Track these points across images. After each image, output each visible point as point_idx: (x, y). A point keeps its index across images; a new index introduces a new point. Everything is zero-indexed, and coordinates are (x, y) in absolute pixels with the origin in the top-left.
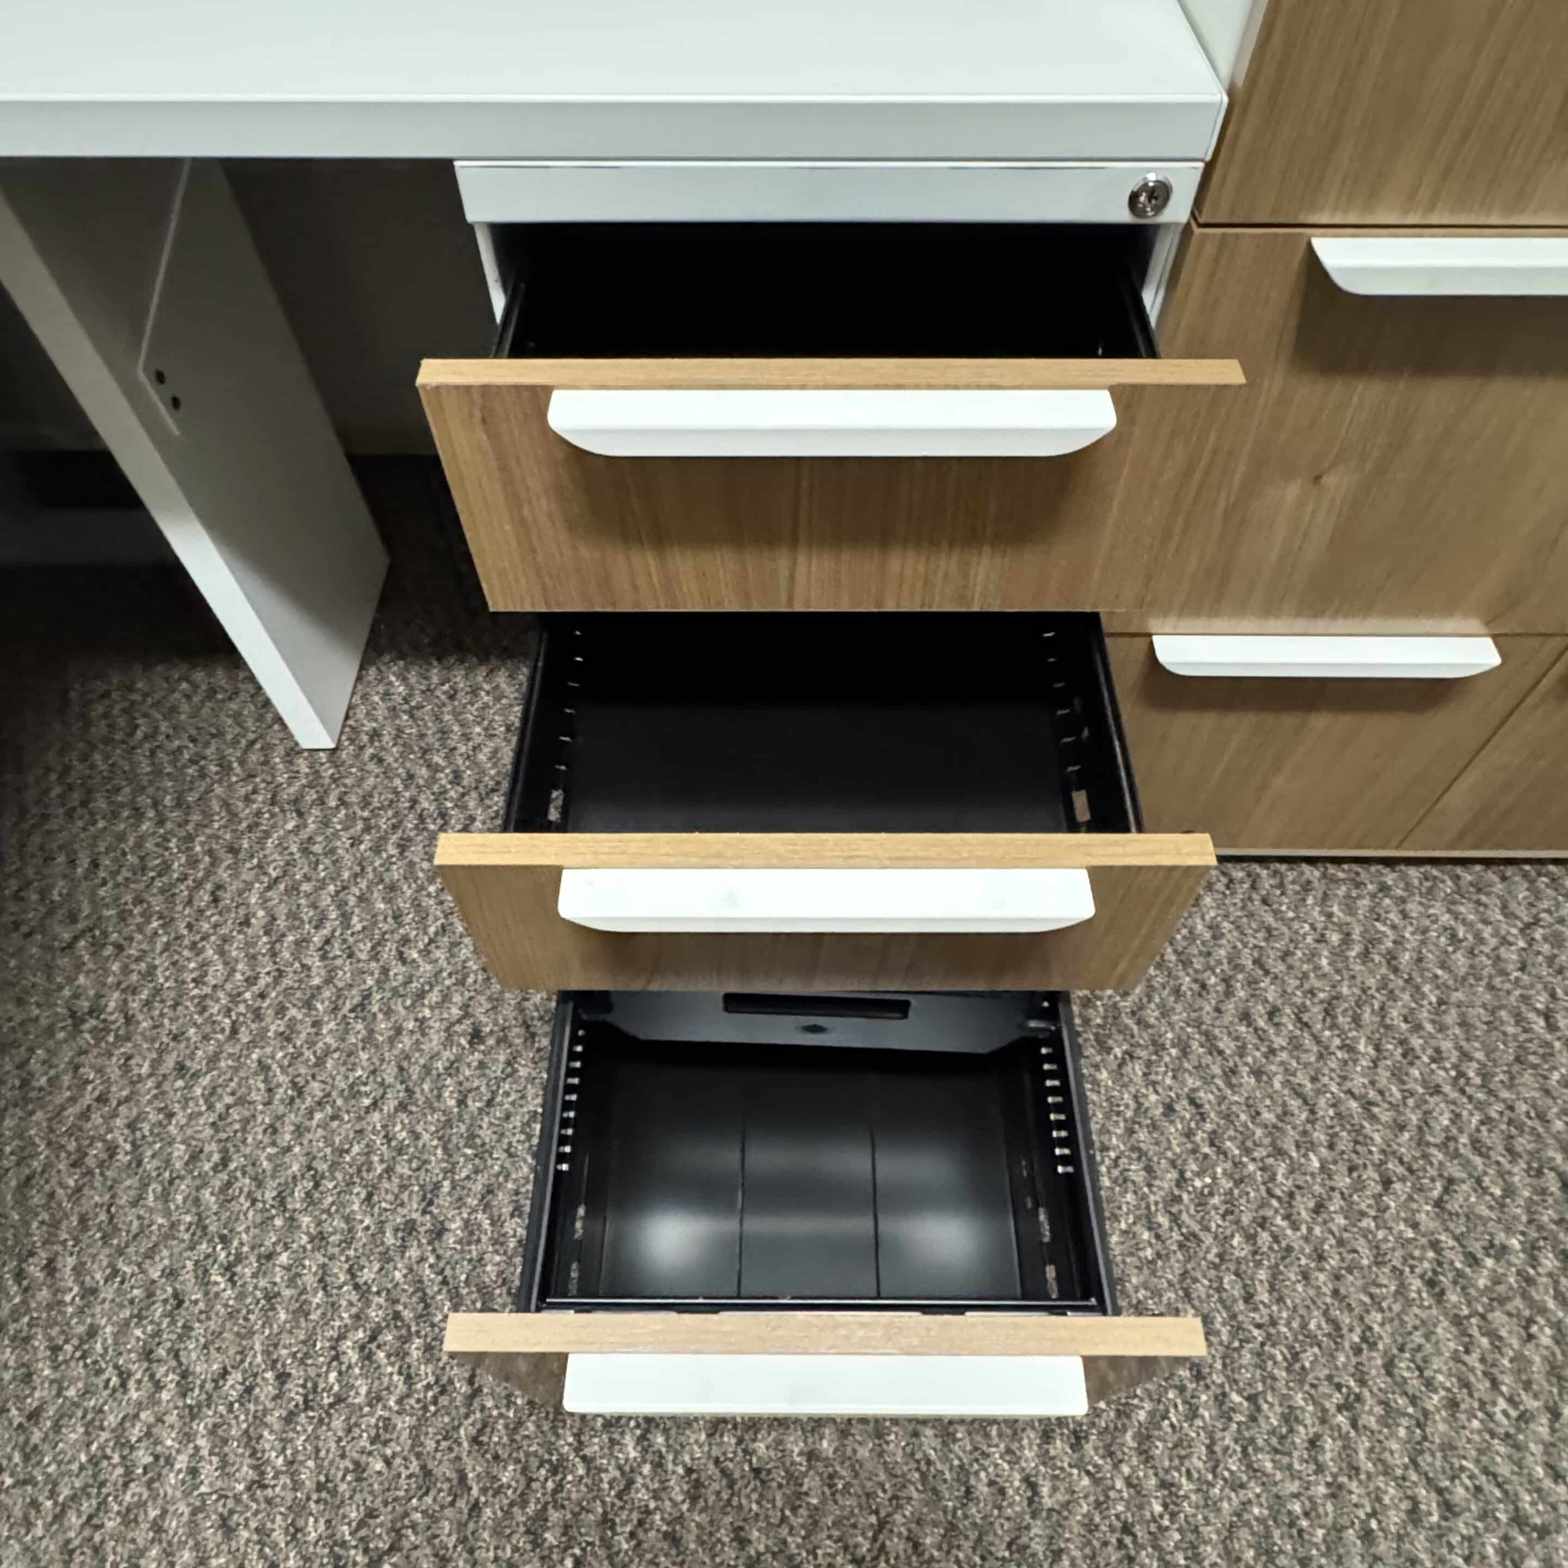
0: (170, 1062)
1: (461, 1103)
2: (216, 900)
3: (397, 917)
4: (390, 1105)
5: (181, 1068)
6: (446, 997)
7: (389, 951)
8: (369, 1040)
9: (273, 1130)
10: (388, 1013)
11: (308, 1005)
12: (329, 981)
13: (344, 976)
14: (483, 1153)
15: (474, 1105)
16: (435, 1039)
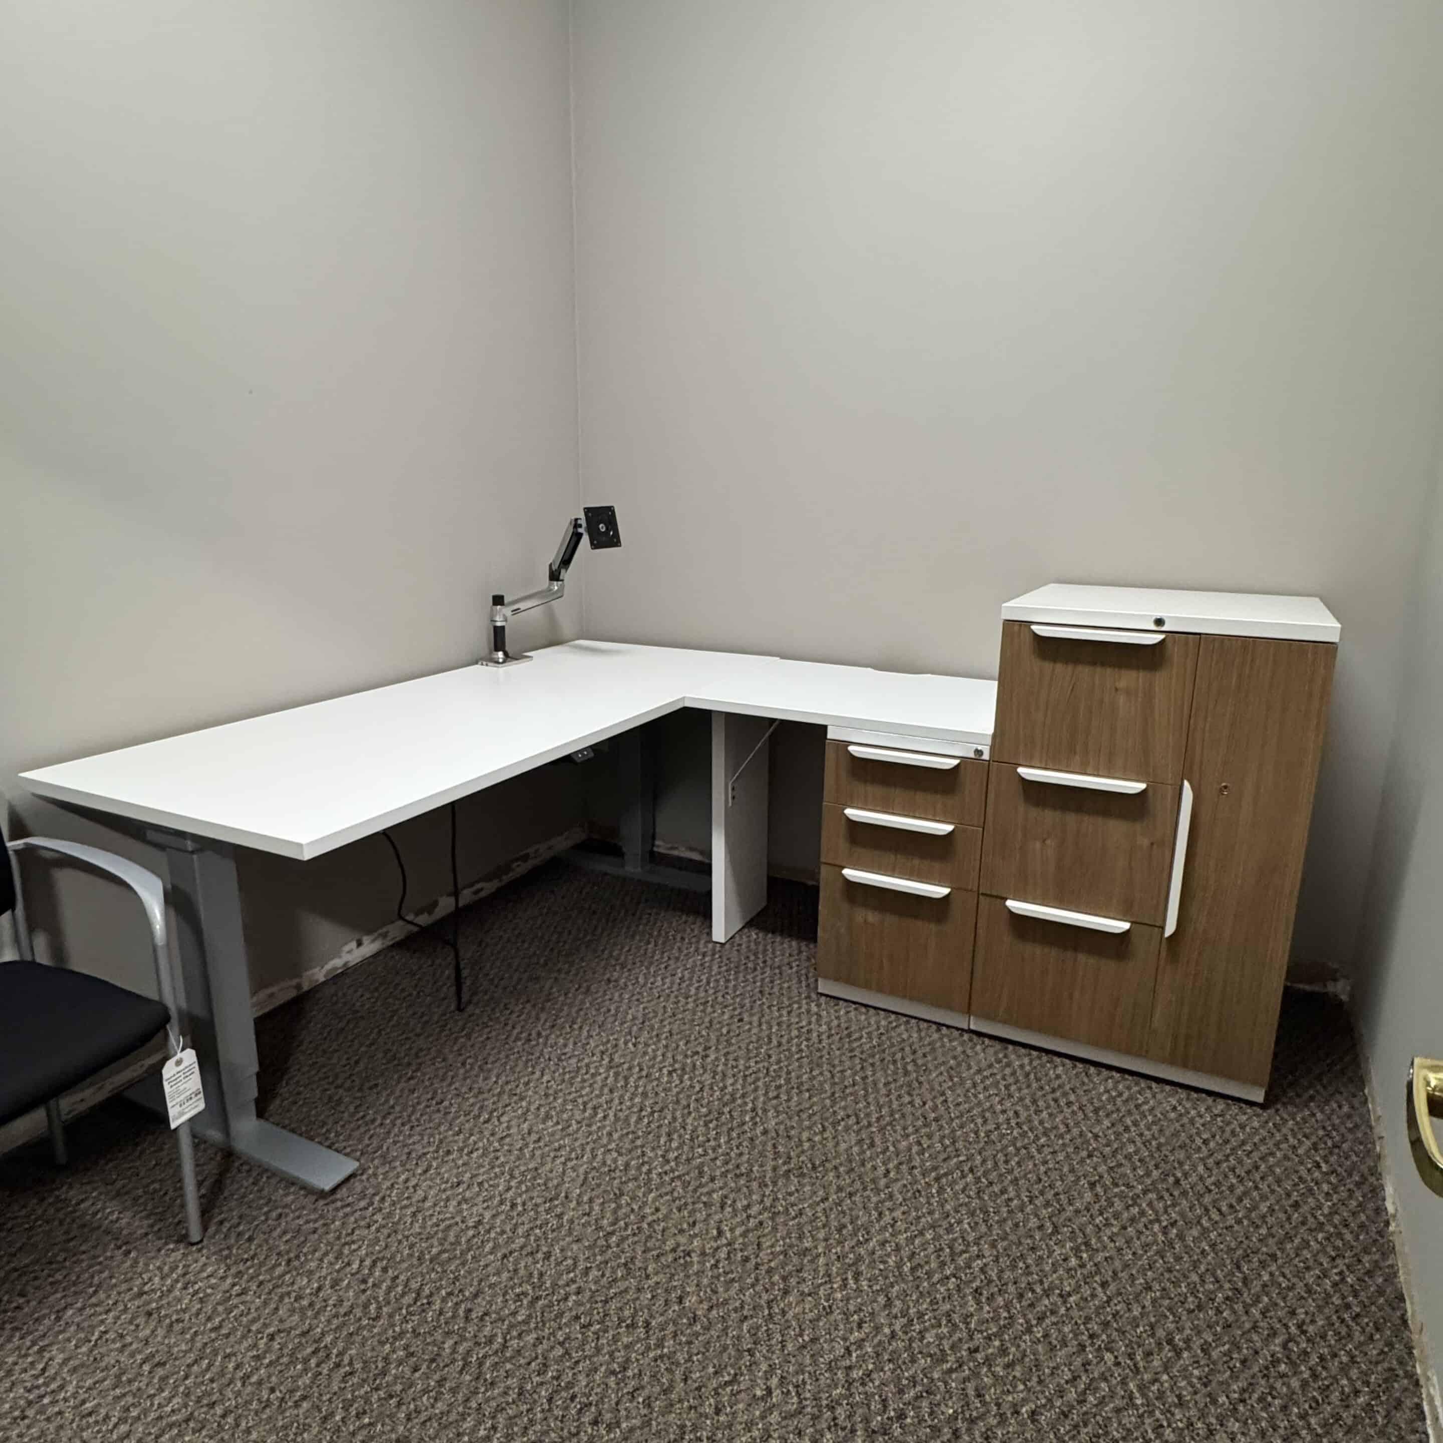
0: (635, 998)
1: (728, 1032)
2: (666, 967)
3: (726, 988)
4: (703, 1026)
5: (638, 1000)
6: (734, 1009)
7: (720, 994)
8: (703, 1011)
9: (662, 1021)
10: (712, 1006)
11: (687, 998)
12: (696, 994)
13: (702, 994)
14: (730, 1044)
15: (732, 1034)
16: (726, 1017)
